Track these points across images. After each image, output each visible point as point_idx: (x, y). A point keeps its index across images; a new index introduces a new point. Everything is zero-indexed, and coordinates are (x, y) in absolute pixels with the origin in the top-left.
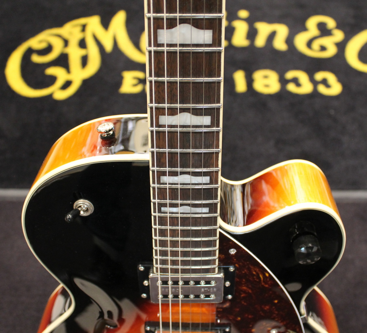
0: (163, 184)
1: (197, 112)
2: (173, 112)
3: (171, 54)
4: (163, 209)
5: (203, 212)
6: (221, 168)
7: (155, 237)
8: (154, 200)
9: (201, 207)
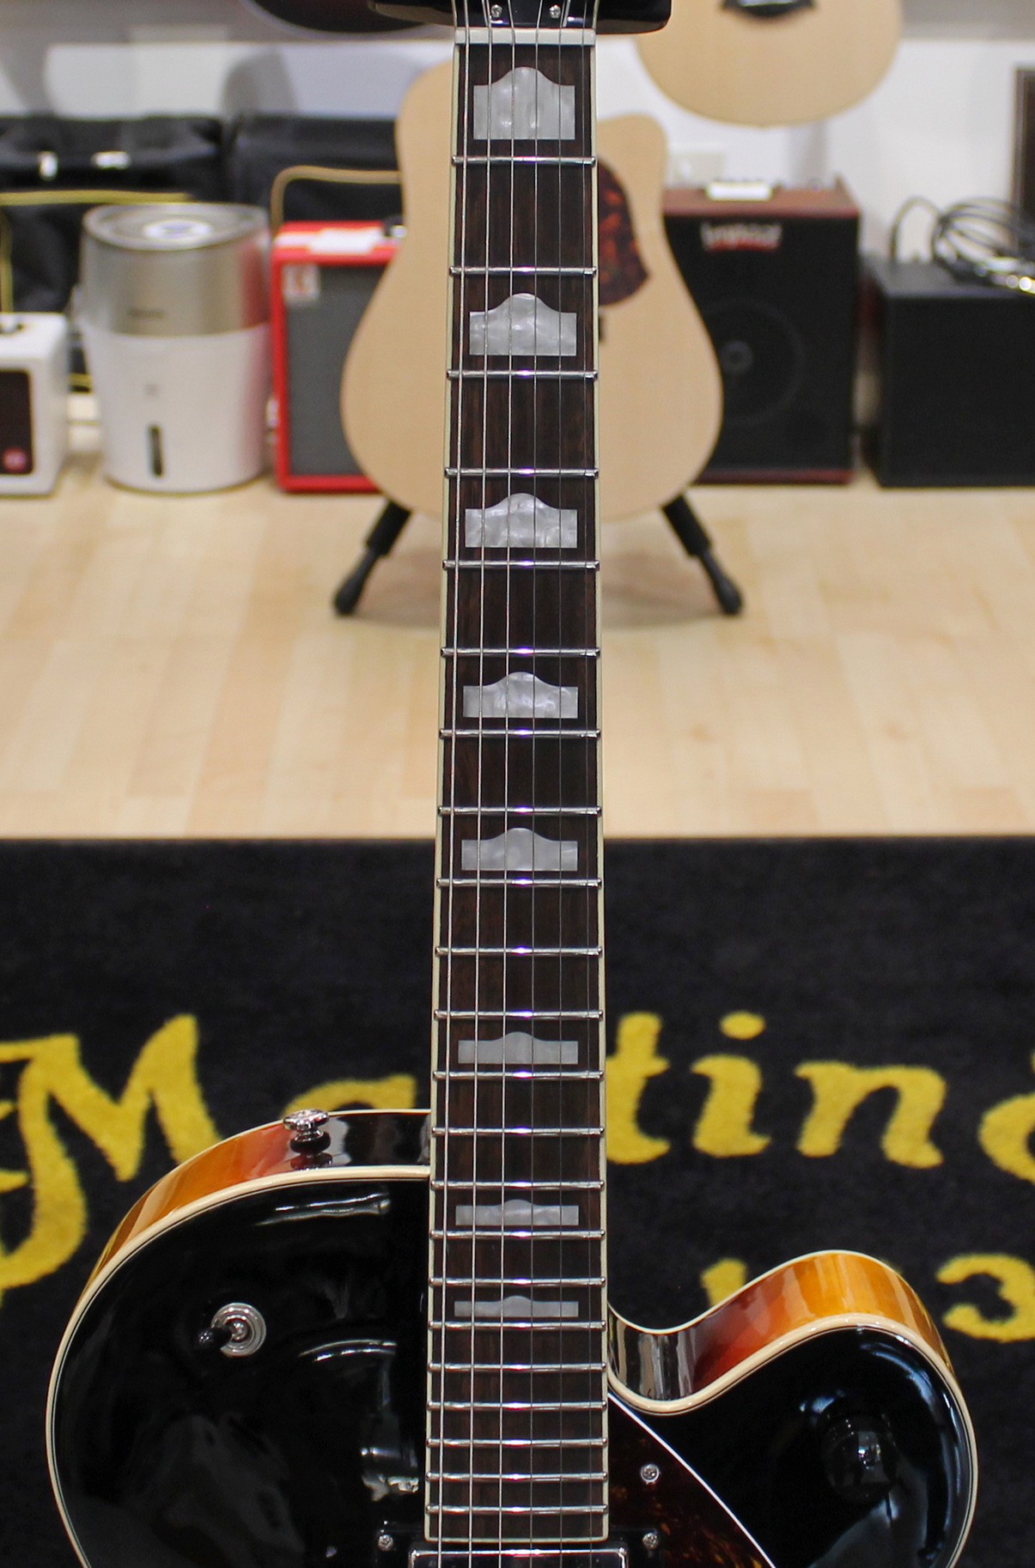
0: (462, 1228)
1: (545, 1031)
2: (491, 1030)
3: (492, 893)
4: (460, 1307)
5: (564, 1315)
6: (605, 1180)
7: (435, 1404)
8: (438, 1281)
9: (557, 1300)
